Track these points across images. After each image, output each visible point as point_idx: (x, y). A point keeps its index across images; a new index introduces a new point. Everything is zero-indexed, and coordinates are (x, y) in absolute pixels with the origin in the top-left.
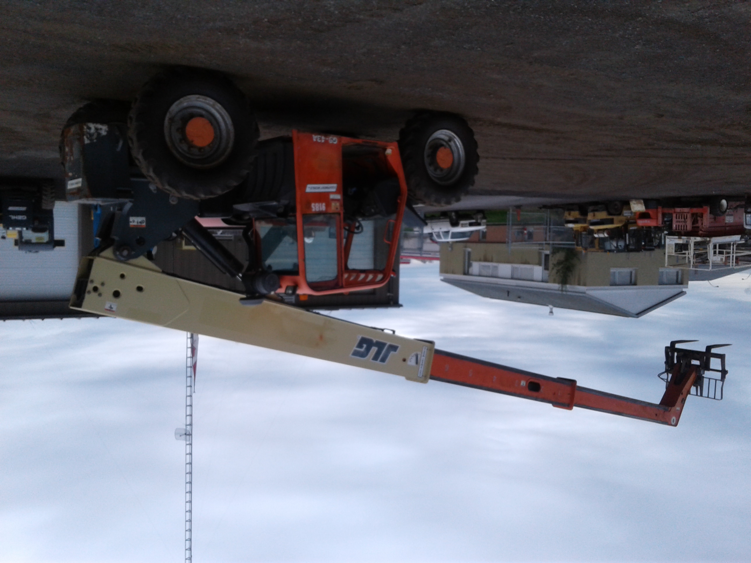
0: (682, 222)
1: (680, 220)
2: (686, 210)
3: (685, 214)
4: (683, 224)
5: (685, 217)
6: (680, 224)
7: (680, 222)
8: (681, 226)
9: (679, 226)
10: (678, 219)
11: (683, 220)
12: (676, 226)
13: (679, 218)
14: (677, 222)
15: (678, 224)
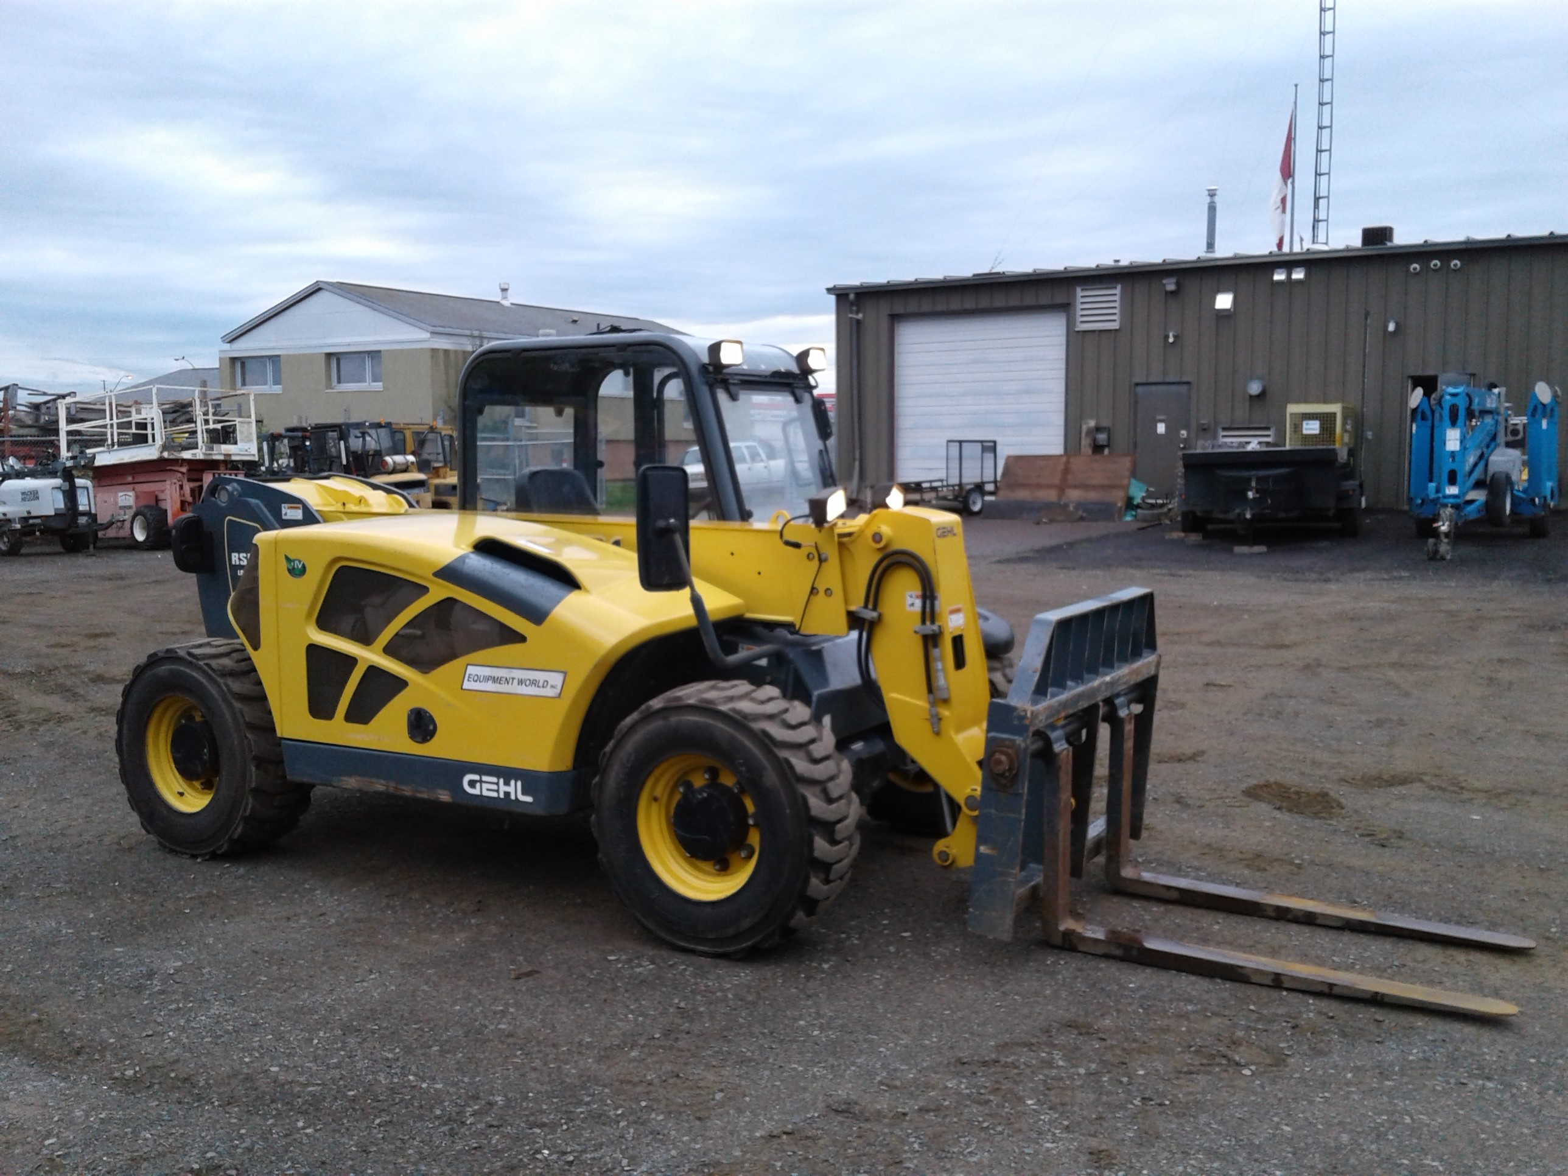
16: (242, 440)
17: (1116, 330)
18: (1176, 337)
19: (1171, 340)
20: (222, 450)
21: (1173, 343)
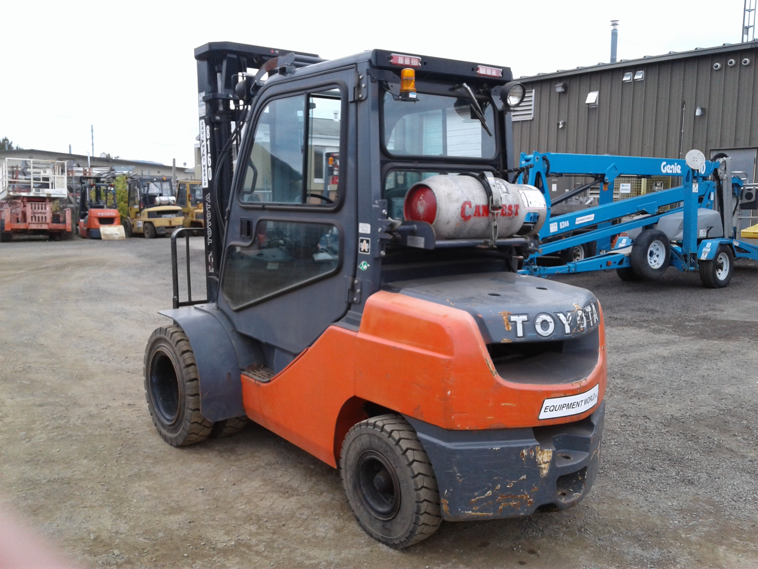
0: (38, 213)
1: (40, 215)
2: (34, 227)
3: (34, 221)
4: (36, 210)
5: (34, 218)
6: (40, 211)
7: (41, 213)
8: (38, 208)
9: (42, 209)
11: (37, 215)
12: (45, 209)
13: (42, 217)
14: (44, 213)
15: (43, 211)
16: (57, 187)
17: (531, 120)
18: (564, 124)
19: (560, 126)
20: (44, 193)
21: (562, 128)
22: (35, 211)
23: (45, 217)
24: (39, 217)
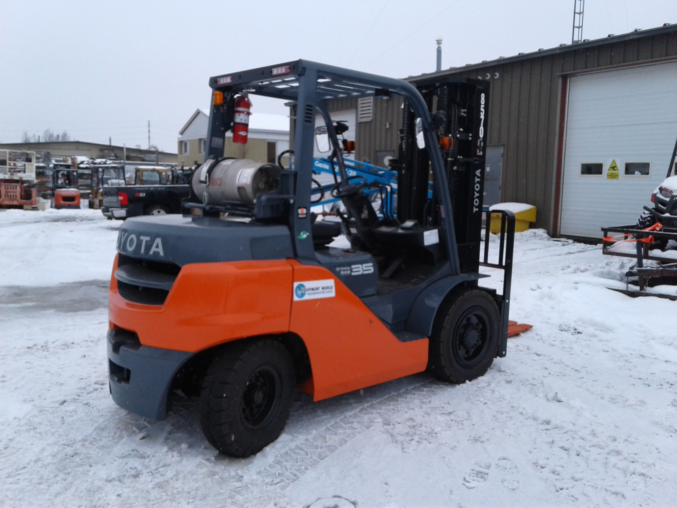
0: (10, 192)
1: (12, 194)
2: (6, 203)
3: (7, 198)
5: (7, 196)
6: (12, 190)
7: (13, 192)
8: (11, 188)
9: (13, 188)
10: (15, 194)
11: (9, 194)
12: (16, 188)
13: (13, 196)
14: (15, 192)
15: (15, 190)
16: (28, 172)
17: (371, 122)
18: (390, 125)
20: (17, 176)
21: (389, 128)
22: (8, 190)
23: (16, 196)
24: (11, 196)
